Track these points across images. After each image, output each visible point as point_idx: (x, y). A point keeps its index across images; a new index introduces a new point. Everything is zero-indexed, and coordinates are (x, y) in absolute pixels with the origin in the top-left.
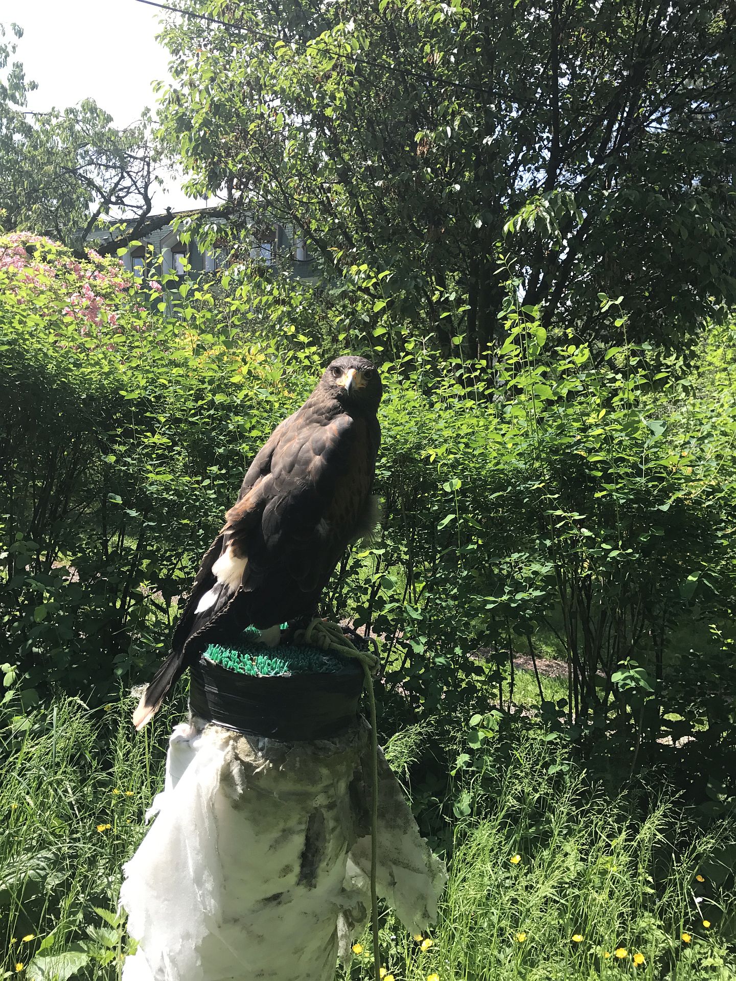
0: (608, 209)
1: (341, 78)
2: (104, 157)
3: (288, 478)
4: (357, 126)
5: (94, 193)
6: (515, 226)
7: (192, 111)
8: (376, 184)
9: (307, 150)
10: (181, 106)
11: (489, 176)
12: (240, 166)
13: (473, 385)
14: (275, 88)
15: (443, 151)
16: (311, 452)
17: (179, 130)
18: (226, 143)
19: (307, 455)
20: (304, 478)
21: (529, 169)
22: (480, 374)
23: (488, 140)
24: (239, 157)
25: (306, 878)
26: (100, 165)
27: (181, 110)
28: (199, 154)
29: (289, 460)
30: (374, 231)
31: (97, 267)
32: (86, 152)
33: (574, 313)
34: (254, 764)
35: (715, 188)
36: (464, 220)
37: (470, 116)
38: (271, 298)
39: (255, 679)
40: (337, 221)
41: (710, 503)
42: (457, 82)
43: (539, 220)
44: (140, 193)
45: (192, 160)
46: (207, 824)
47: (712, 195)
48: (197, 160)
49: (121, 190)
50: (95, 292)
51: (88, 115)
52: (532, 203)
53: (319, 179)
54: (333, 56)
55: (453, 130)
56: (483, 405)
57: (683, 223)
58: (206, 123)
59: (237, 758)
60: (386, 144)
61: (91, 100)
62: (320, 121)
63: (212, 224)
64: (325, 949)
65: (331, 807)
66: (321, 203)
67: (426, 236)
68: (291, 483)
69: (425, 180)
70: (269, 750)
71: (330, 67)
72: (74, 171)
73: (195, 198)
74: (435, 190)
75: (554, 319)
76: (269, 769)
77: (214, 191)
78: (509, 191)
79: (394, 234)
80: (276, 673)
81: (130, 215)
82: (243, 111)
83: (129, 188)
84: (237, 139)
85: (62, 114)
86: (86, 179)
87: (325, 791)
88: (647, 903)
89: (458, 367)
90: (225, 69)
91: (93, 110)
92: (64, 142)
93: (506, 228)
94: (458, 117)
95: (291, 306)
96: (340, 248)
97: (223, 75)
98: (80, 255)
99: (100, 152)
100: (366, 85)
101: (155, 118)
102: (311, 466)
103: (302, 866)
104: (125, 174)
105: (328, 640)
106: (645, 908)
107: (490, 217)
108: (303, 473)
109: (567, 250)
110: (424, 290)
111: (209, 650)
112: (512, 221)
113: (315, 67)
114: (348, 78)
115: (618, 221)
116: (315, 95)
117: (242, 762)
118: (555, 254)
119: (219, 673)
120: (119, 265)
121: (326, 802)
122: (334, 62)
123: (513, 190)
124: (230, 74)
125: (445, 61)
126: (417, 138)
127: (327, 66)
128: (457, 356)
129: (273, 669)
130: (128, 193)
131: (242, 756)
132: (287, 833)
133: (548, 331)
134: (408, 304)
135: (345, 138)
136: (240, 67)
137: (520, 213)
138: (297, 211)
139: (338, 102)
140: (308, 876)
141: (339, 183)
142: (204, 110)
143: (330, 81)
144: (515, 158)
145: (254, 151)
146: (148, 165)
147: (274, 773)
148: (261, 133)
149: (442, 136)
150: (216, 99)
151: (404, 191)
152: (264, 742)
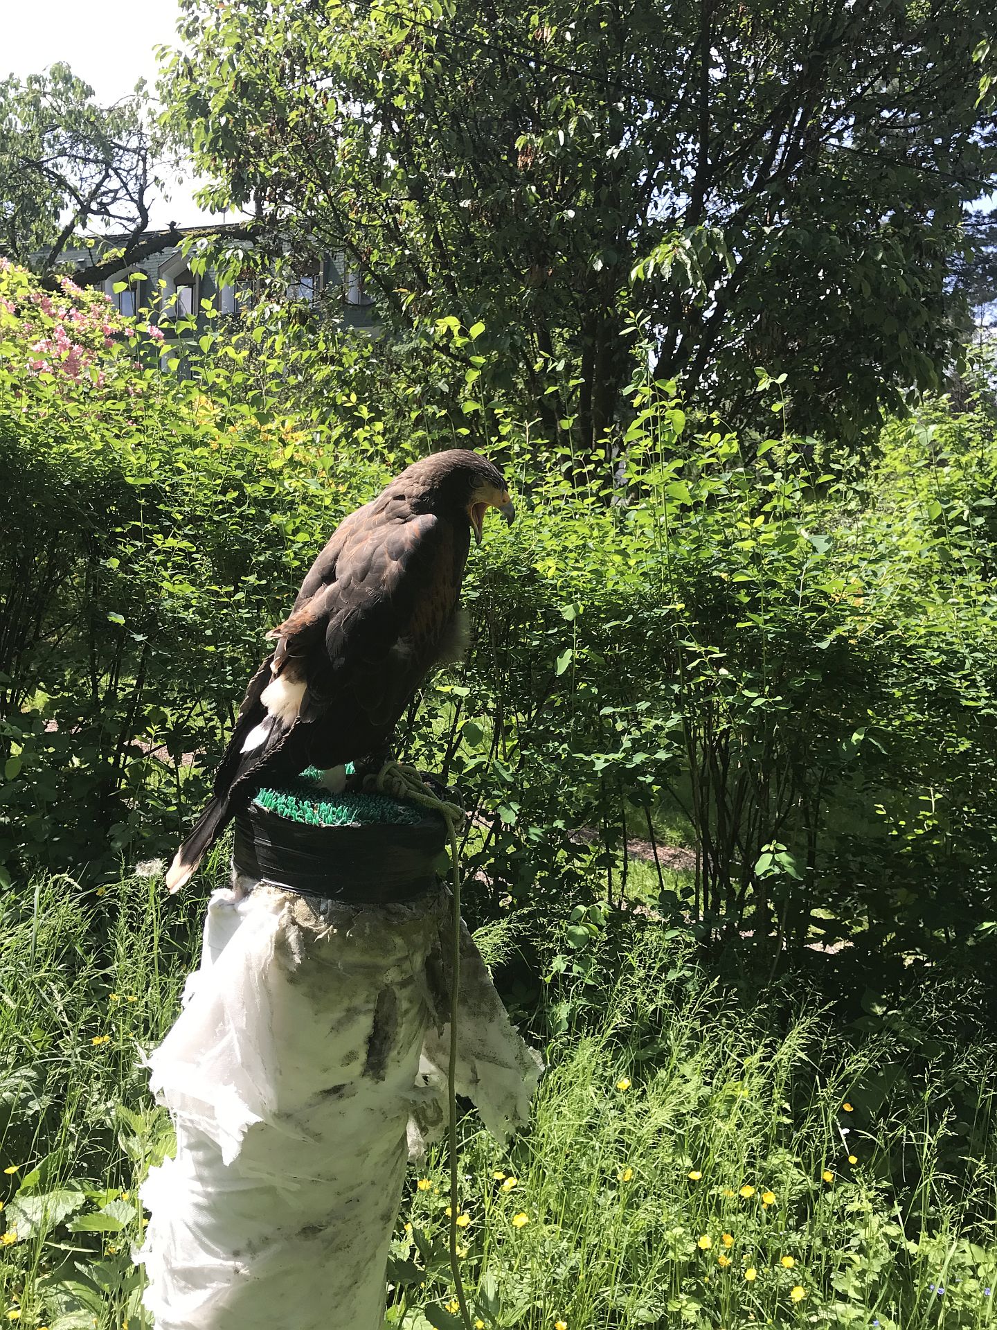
0: (768, 252)
1: (416, 55)
2: (81, 146)
3: (357, 588)
4: (437, 123)
5: (66, 196)
6: (645, 271)
7: (210, 89)
8: (461, 204)
9: (367, 152)
10: (193, 80)
11: (613, 201)
12: (276, 170)
13: (584, 484)
14: (325, 64)
15: (553, 164)
16: (387, 556)
17: (191, 116)
18: (257, 137)
19: (381, 559)
20: (377, 589)
21: (667, 190)
22: (595, 469)
23: (612, 152)
24: (275, 157)
25: (372, 1069)
26: (76, 157)
27: (194, 88)
28: (219, 151)
29: (359, 565)
30: (457, 268)
31: (75, 303)
32: (56, 138)
33: (720, 390)
34: (315, 929)
35: (907, 231)
36: (579, 258)
37: (590, 117)
38: (315, 353)
39: (317, 829)
40: (407, 252)
41: (881, 642)
42: (573, 68)
43: (678, 266)
44: (132, 200)
45: (208, 160)
46: (258, 1000)
47: (904, 239)
48: (215, 159)
49: (104, 193)
50: (72, 337)
51: (60, 86)
52: (668, 242)
53: (384, 195)
54: (407, 22)
55: (566, 135)
56: (598, 511)
57: (866, 276)
58: (229, 108)
59: (294, 922)
60: (476, 149)
61: (65, 65)
62: (387, 113)
63: (236, 248)
64: (394, 1154)
65: (403, 984)
66: (387, 226)
67: (527, 279)
68: (363, 594)
69: (528, 202)
70: (332, 913)
71: (402, 38)
72: (39, 166)
73: (213, 213)
74: (542, 217)
75: (695, 398)
76: (333, 936)
77: (239, 205)
78: (640, 222)
79: (484, 273)
80: (343, 823)
81: (117, 229)
82: (280, 93)
83: (116, 191)
84: (272, 133)
85: (24, 83)
86: (56, 176)
87: (399, 964)
88: (781, 1138)
89: (566, 458)
90: (257, 34)
91: (67, 79)
92: (25, 122)
93: (633, 275)
94: (575, 119)
95: (342, 365)
96: (412, 290)
97: (254, 41)
98: (50, 285)
99: (76, 139)
100: (450, 64)
101: (155, 93)
102: (387, 573)
103: (369, 1054)
104: (111, 172)
105: (404, 787)
106: (780, 1143)
107: (614, 258)
108: (378, 583)
109: (715, 304)
110: (523, 351)
111: (261, 796)
112: (641, 266)
113: (381, 37)
114: (426, 55)
115: (781, 270)
116: (381, 76)
117: (300, 928)
118: (697, 312)
119: (272, 822)
120: (106, 303)
121: (399, 979)
122: (407, 31)
123: (645, 220)
124: (263, 41)
125: (559, 39)
126: (519, 143)
127: (399, 36)
128: (565, 444)
129: (339, 818)
130: (115, 199)
131: (299, 920)
132: (352, 1013)
133: (687, 415)
134: (501, 370)
135: (421, 139)
136: (277, 32)
137: (653, 254)
138: (353, 235)
139: (412, 89)
140: (375, 1066)
141: (410, 199)
142: (227, 89)
143: (402, 58)
144: (649, 176)
145: (296, 150)
146: (144, 160)
147: (338, 941)
148: (305, 125)
149: (553, 142)
150: (243, 74)
151: (500, 216)
152: (326, 904)
